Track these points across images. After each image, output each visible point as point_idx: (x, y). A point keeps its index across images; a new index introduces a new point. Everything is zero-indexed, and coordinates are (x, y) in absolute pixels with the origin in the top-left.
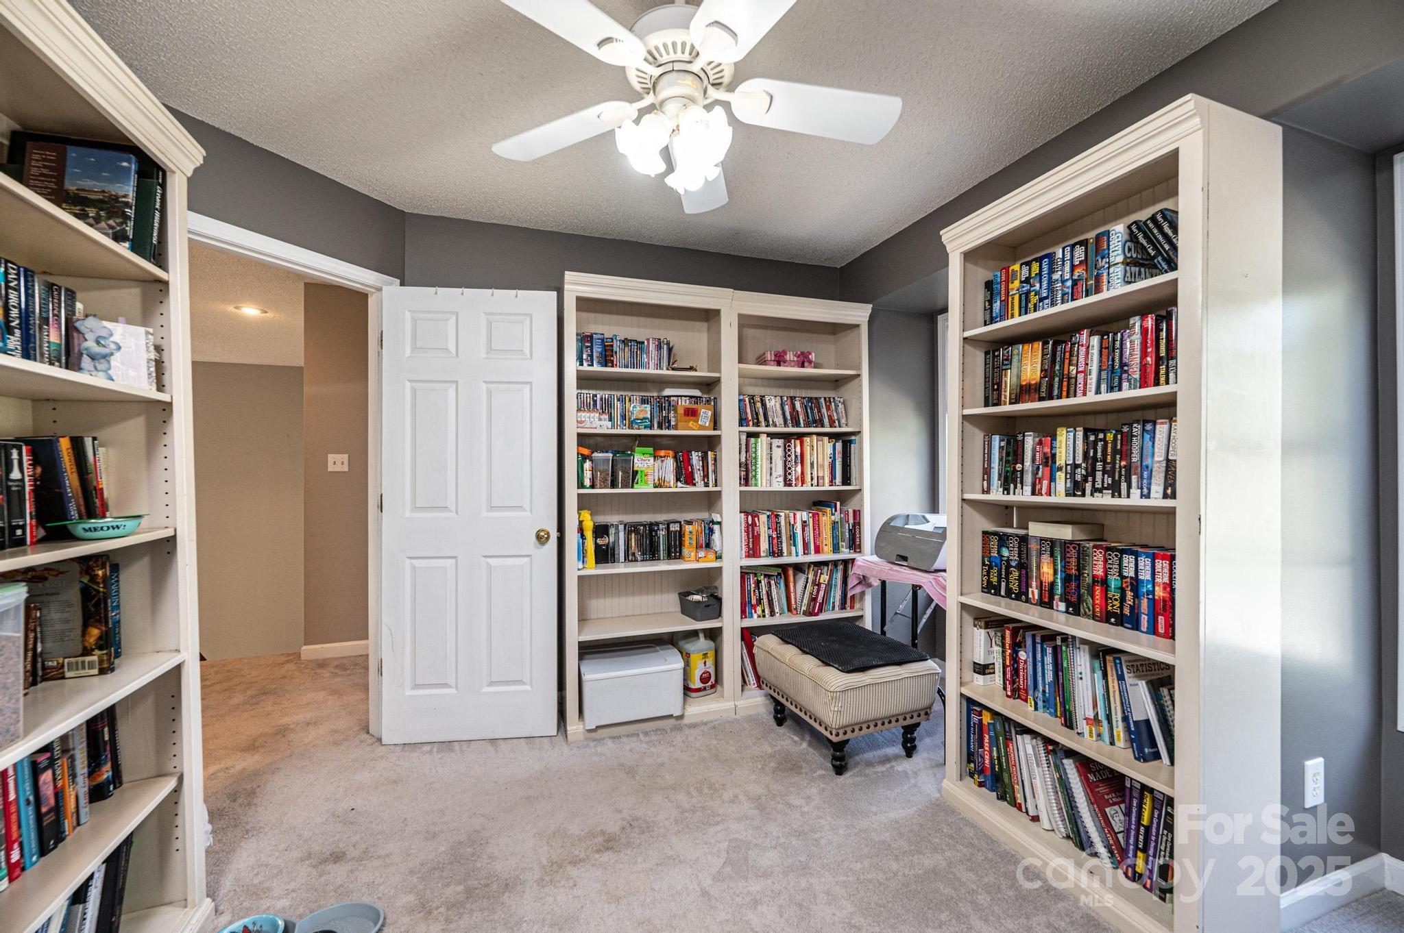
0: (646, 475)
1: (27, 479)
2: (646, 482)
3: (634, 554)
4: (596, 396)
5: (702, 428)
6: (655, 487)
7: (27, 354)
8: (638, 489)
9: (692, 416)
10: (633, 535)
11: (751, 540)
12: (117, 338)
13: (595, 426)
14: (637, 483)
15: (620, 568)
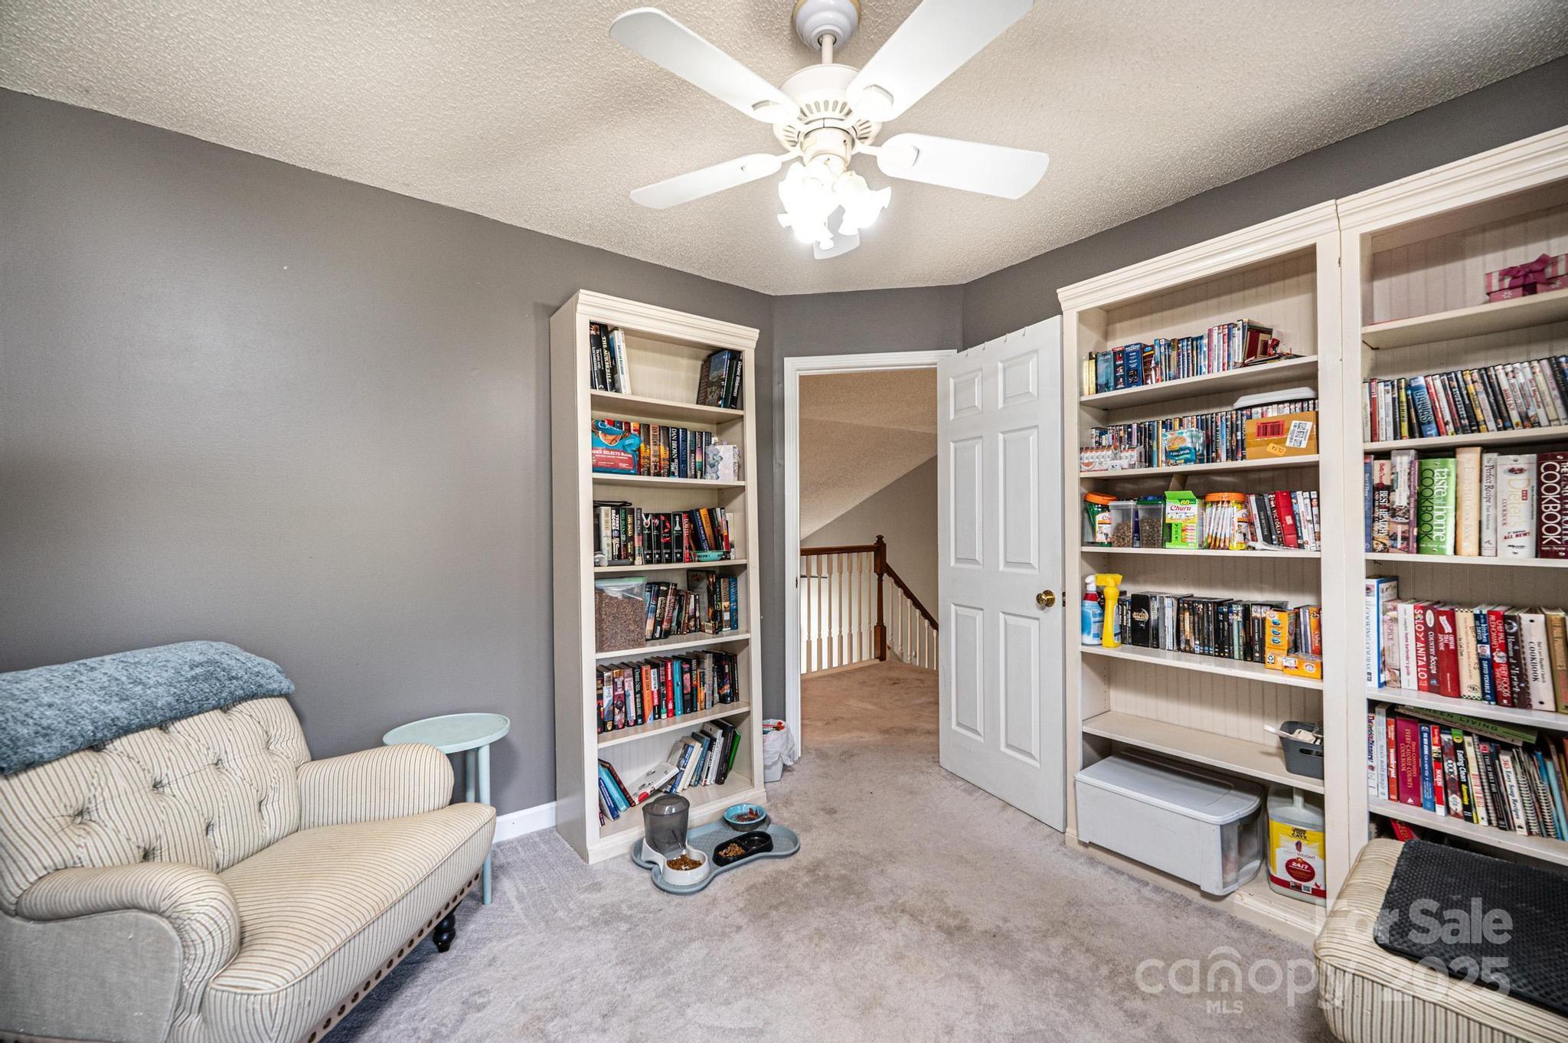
0: (1183, 530)
1: (684, 530)
2: (1184, 541)
3: (1187, 642)
4: (1130, 426)
5: (1297, 451)
6: (1201, 546)
7: (683, 474)
8: (1172, 549)
9: (1273, 434)
10: (1187, 614)
11: (1433, 659)
12: (721, 454)
13: (1105, 467)
14: (1170, 541)
15: (1167, 658)
